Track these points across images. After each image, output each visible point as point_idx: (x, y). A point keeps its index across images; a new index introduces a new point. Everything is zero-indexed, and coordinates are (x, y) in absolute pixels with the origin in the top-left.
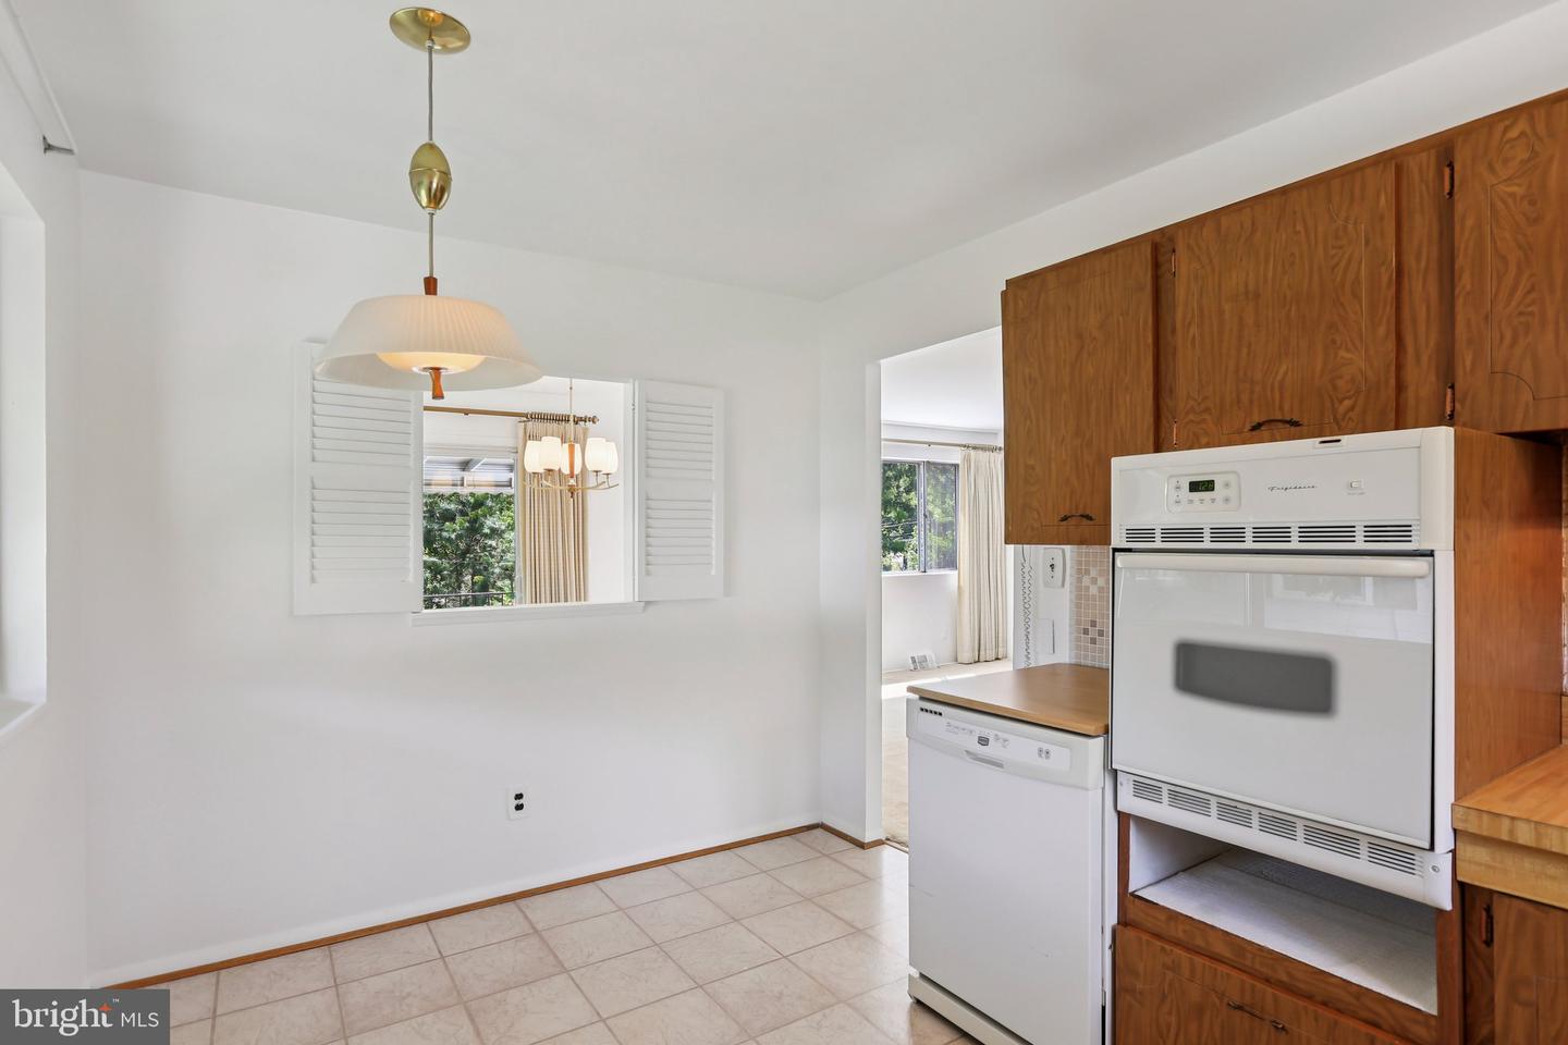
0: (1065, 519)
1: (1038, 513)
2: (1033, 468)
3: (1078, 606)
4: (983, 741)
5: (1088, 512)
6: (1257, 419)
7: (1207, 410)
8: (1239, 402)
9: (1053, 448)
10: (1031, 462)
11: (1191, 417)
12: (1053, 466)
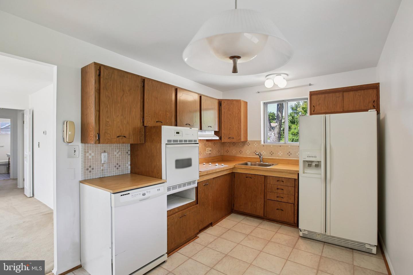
0: (118, 137)
1: (110, 135)
2: (108, 122)
3: (85, 162)
4: (144, 195)
5: (125, 135)
6: (157, 120)
7: (149, 117)
8: (154, 116)
9: (115, 117)
10: (108, 120)
11: (147, 117)
12: (115, 122)
